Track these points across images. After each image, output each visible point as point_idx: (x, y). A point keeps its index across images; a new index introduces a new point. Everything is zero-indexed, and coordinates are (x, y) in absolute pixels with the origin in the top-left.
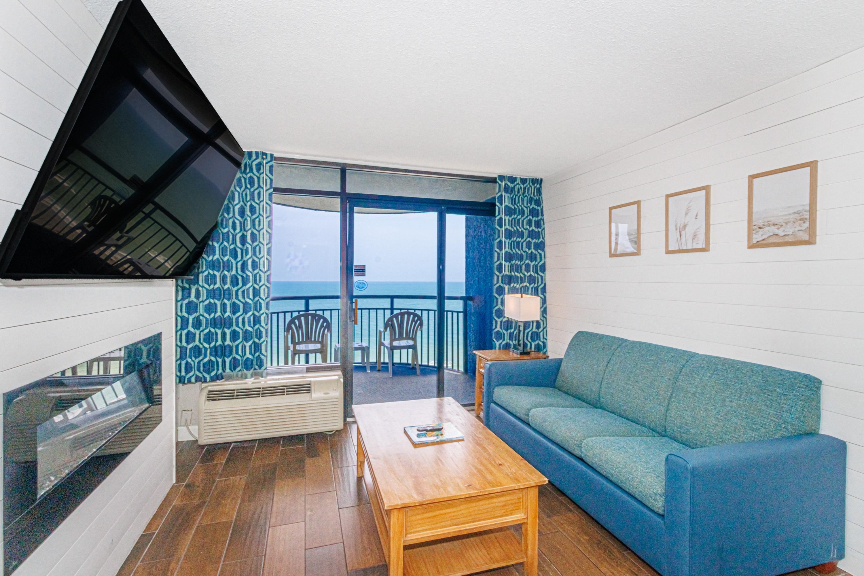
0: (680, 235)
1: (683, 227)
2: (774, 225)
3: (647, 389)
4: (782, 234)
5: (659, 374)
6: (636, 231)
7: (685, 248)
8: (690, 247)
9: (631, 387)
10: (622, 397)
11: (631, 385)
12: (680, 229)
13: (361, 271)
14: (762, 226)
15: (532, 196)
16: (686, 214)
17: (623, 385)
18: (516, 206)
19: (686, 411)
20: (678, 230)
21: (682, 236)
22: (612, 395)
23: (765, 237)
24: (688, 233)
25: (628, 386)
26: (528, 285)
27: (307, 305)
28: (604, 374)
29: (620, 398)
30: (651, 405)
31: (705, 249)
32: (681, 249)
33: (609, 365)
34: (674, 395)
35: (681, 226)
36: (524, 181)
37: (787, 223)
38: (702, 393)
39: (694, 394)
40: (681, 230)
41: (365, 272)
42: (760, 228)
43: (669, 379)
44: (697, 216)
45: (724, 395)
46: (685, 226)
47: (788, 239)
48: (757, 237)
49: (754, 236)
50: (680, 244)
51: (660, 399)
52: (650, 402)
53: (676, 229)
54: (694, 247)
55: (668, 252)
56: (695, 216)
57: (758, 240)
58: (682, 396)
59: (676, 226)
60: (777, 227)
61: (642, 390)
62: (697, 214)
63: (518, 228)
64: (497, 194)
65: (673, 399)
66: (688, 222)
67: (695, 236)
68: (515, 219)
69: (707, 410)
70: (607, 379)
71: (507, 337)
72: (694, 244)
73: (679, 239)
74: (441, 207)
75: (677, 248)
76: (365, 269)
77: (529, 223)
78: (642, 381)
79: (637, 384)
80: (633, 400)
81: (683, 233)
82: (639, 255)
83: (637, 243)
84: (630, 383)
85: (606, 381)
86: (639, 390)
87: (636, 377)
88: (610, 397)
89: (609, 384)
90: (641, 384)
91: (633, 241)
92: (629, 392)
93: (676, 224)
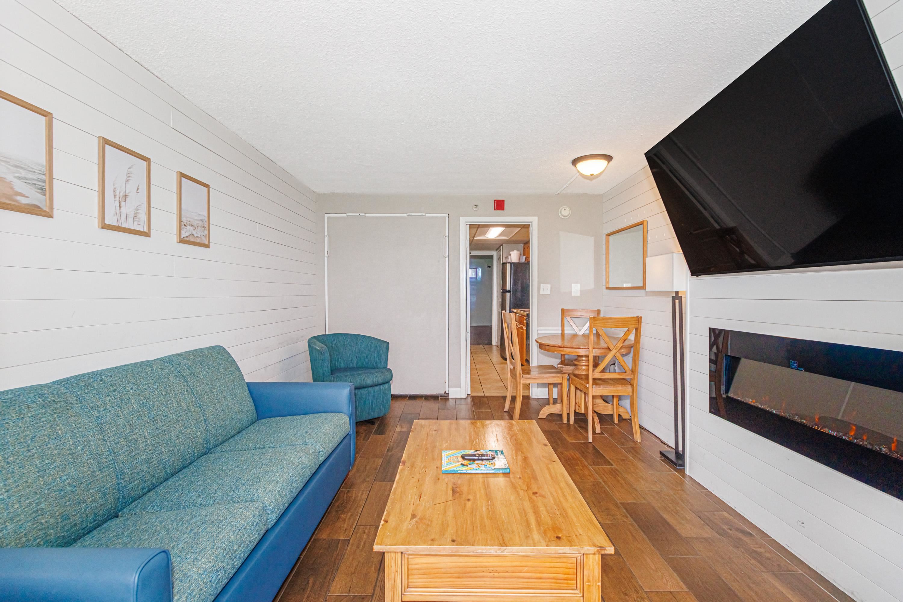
0: (120, 207)
1: (123, 196)
4: (196, 235)
5: (176, 392)
7: (124, 226)
8: (130, 227)
9: (165, 428)
10: (163, 449)
11: (163, 426)
12: (119, 197)
16: (127, 181)
17: (154, 434)
19: (217, 409)
20: (117, 198)
21: (121, 209)
22: (148, 461)
23: (188, 234)
24: (129, 208)
25: (160, 431)
28: (110, 446)
29: (161, 452)
30: (194, 429)
31: (147, 234)
32: (120, 226)
35: (121, 195)
37: (198, 227)
38: (213, 386)
39: (211, 391)
40: (120, 199)
42: (185, 225)
43: (187, 391)
44: (138, 189)
46: (126, 196)
47: (198, 241)
49: (182, 232)
50: (119, 218)
51: (196, 416)
53: (115, 196)
54: (135, 228)
55: (104, 226)
56: (136, 189)
57: (184, 236)
58: (206, 399)
59: (114, 191)
60: (193, 228)
61: (178, 421)
62: (138, 186)
65: (204, 407)
66: (129, 193)
67: (136, 214)
72: (136, 223)
73: (118, 212)
75: (115, 224)
78: (170, 411)
79: (169, 420)
80: (177, 441)
81: (123, 204)
82: (50, 215)
83: (42, 190)
84: (160, 424)
85: (124, 453)
86: (174, 423)
87: (160, 413)
88: (145, 467)
89: (132, 452)
90: (171, 415)
91: (36, 184)
92: (167, 436)
93: (115, 188)
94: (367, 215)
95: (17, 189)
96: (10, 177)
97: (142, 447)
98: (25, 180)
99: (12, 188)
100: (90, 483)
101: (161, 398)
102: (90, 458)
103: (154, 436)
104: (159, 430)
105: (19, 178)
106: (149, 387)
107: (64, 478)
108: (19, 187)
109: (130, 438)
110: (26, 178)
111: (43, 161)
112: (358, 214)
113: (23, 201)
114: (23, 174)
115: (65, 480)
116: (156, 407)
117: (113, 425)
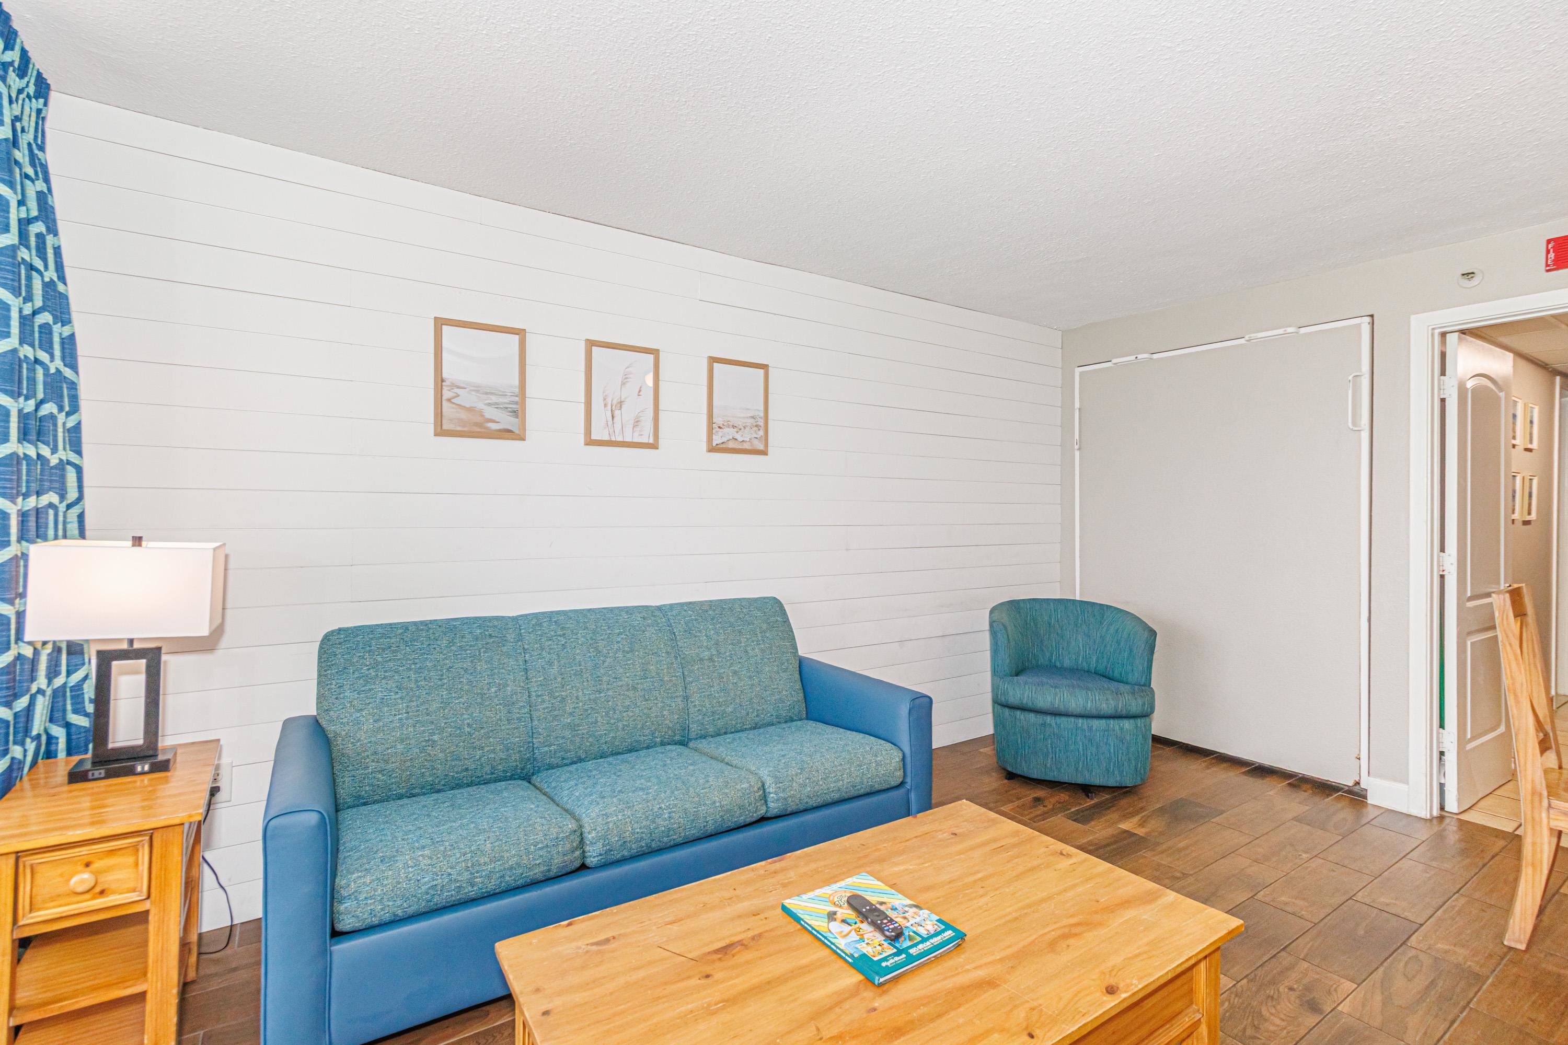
0: (613, 417)
1: (618, 403)
2: (734, 427)
3: (642, 683)
4: (740, 439)
5: (647, 651)
7: (620, 439)
8: (628, 439)
9: (610, 693)
10: (599, 719)
11: (608, 689)
12: (612, 406)
14: (721, 426)
16: (623, 384)
17: (592, 697)
19: (713, 686)
20: (609, 407)
21: (615, 419)
22: (573, 727)
23: (724, 439)
24: (627, 415)
25: (602, 695)
28: (529, 696)
29: (596, 722)
30: (659, 705)
31: (654, 446)
32: (613, 439)
33: (531, 674)
34: (686, 673)
35: (615, 402)
37: (745, 427)
38: (719, 653)
39: (711, 659)
40: (614, 407)
42: (719, 427)
43: (667, 653)
44: (640, 391)
45: (743, 644)
46: (621, 403)
47: (747, 446)
48: (717, 440)
49: (714, 437)
50: (611, 431)
51: (669, 689)
52: (655, 701)
53: (605, 405)
54: (636, 440)
55: (590, 442)
56: (638, 391)
57: (718, 442)
58: (698, 669)
59: (605, 399)
60: (735, 430)
61: (634, 688)
62: (641, 388)
65: (689, 679)
66: (626, 398)
67: (637, 422)
69: (735, 673)
70: (543, 701)
72: (636, 434)
73: (610, 423)
75: (606, 438)
78: (626, 673)
79: (620, 683)
80: (624, 714)
81: (617, 413)
82: (522, 438)
83: (515, 413)
84: (605, 687)
85: (544, 709)
86: (628, 690)
87: (610, 672)
88: (567, 733)
89: (555, 710)
90: (626, 679)
91: (507, 408)
92: (610, 703)
93: (606, 396)
94: (1155, 356)
95: (487, 416)
96: (480, 406)
97: (569, 708)
98: (496, 405)
99: (483, 416)
100: (492, 731)
101: (620, 655)
102: (501, 704)
103: (590, 700)
104: (600, 693)
105: (489, 404)
106: (609, 638)
107: (465, 716)
108: (490, 413)
109: (557, 694)
110: (497, 404)
111: (516, 382)
112: (1133, 358)
113: (493, 426)
114: (494, 399)
115: (464, 719)
116: (606, 664)
117: (541, 674)
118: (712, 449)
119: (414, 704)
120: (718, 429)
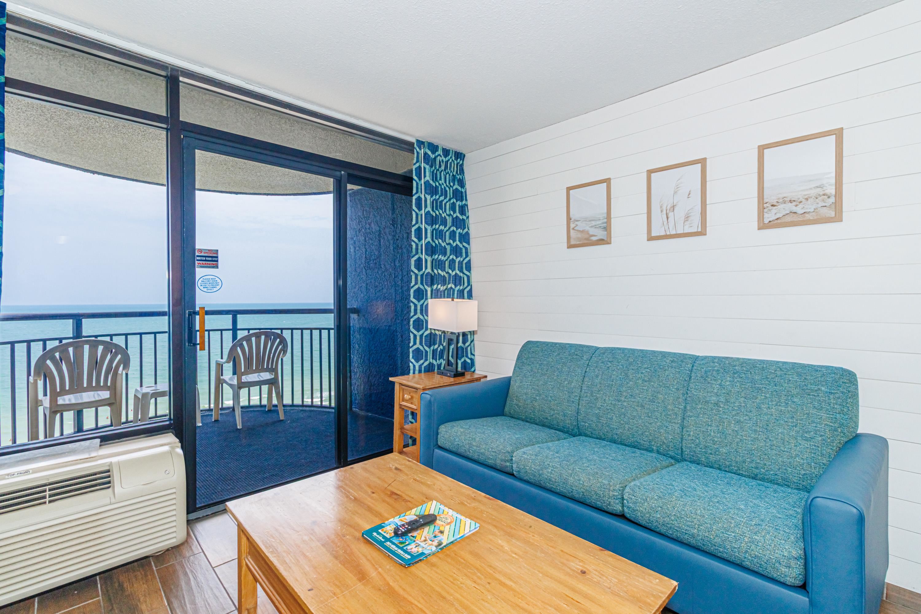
0: (667, 218)
1: (671, 207)
2: (791, 201)
3: (649, 405)
5: (661, 384)
6: (605, 215)
7: (673, 232)
8: (680, 231)
9: (625, 404)
10: (614, 417)
11: (624, 401)
12: (666, 210)
13: (210, 259)
14: (775, 204)
15: (455, 174)
16: (675, 192)
17: (613, 402)
18: (437, 184)
19: (711, 426)
20: (665, 212)
21: (669, 219)
22: (598, 417)
23: (778, 216)
24: (678, 215)
25: (620, 403)
26: (453, 286)
27: (78, 328)
28: (581, 391)
29: (612, 419)
30: (658, 424)
31: (702, 233)
32: (668, 233)
33: (586, 379)
34: (688, 408)
35: (668, 208)
36: (446, 152)
37: (807, 199)
38: (727, 401)
39: (717, 404)
40: (668, 211)
41: (217, 261)
43: (678, 389)
44: (689, 194)
45: (758, 401)
46: (674, 207)
48: (769, 217)
49: (766, 215)
50: (667, 228)
51: (670, 415)
52: (656, 420)
53: (662, 211)
54: (686, 231)
55: (651, 238)
56: (688, 194)
57: (771, 219)
58: (701, 408)
59: (661, 207)
60: (794, 203)
61: (642, 406)
62: (690, 191)
63: (441, 212)
64: (415, 164)
65: (689, 413)
66: (677, 202)
67: (687, 218)
68: (436, 201)
69: (738, 422)
70: (587, 396)
71: (430, 356)
72: (687, 227)
73: (665, 223)
74: (341, 171)
75: (663, 233)
76: (217, 257)
77: (453, 207)
78: (639, 394)
79: (633, 400)
80: (631, 420)
81: (671, 215)
82: (609, 243)
83: (605, 229)
84: (623, 399)
85: (586, 400)
86: (638, 406)
87: (629, 391)
88: (594, 419)
89: (591, 403)
90: (638, 399)
91: (601, 227)
92: (623, 410)
93: (662, 204)
95: (591, 233)
96: (587, 228)
97: (599, 404)
98: (595, 227)
99: (588, 234)
100: (560, 403)
101: (640, 382)
102: (567, 391)
103: (611, 404)
104: (619, 402)
105: (592, 227)
106: (638, 369)
107: (551, 392)
108: (592, 231)
109: (594, 394)
110: (596, 225)
111: (605, 210)
113: (594, 238)
114: (594, 223)
115: (550, 393)
116: (629, 385)
117: (591, 381)
118: (763, 226)
119: (534, 379)
120: (771, 208)
